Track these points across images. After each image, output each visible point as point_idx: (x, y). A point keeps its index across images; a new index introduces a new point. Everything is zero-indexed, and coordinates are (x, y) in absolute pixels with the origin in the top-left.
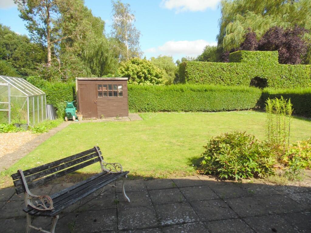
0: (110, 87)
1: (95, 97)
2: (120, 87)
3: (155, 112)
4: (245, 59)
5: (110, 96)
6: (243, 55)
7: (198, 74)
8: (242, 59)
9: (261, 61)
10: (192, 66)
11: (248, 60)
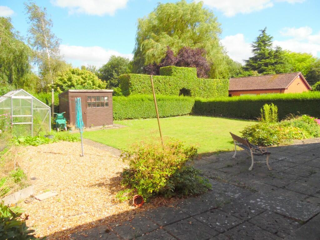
0: (98, 98)
1: (85, 108)
2: (106, 98)
3: (121, 120)
4: (175, 73)
5: (98, 106)
6: (173, 70)
7: (140, 85)
8: (172, 73)
9: (186, 75)
10: (135, 78)
11: (177, 74)
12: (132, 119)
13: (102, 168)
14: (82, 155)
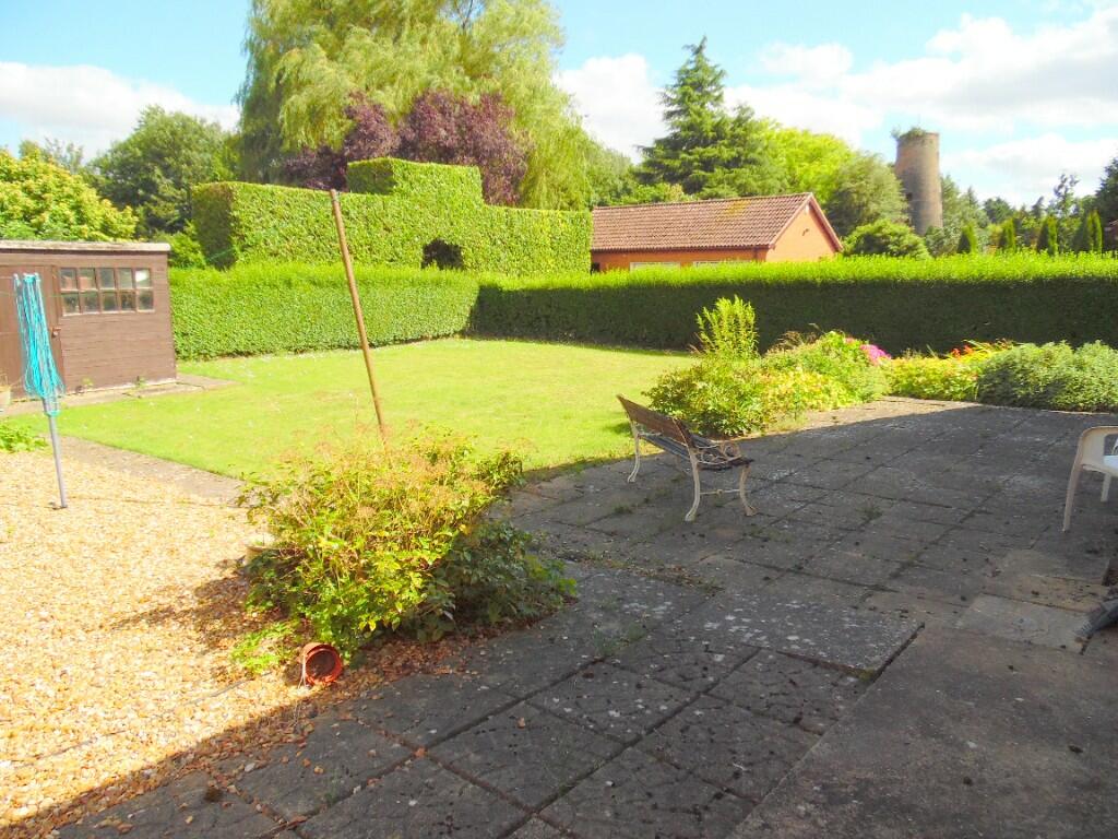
0: (107, 276)
1: (53, 316)
2: (141, 276)
3: (206, 360)
4: (405, 186)
5: (107, 309)
6: (397, 172)
7: (275, 227)
8: (396, 183)
9: (445, 194)
10: (253, 198)
11: (412, 188)
12: (248, 354)
13: (156, 550)
14: (59, 504)
